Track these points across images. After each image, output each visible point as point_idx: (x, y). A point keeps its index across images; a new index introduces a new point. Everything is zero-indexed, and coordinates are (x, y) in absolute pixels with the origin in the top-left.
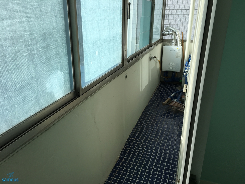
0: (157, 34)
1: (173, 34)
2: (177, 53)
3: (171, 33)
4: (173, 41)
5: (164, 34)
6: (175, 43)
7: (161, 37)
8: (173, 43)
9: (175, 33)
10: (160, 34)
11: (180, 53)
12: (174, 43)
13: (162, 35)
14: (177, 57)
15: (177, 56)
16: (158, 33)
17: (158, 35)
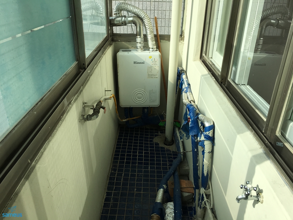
0: (96, 21)
1: (137, 22)
2: (150, 68)
3: (131, 19)
4: (139, 39)
5: (116, 22)
6: (143, 45)
7: (108, 30)
8: (139, 45)
9: (142, 19)
10: (105, 21)
11: (157, 68)
12: (140, 43)
13: (111, 24)
14: (150, 76)
15: (152, 75)
16: (100, 21)
17: (102, 25)
